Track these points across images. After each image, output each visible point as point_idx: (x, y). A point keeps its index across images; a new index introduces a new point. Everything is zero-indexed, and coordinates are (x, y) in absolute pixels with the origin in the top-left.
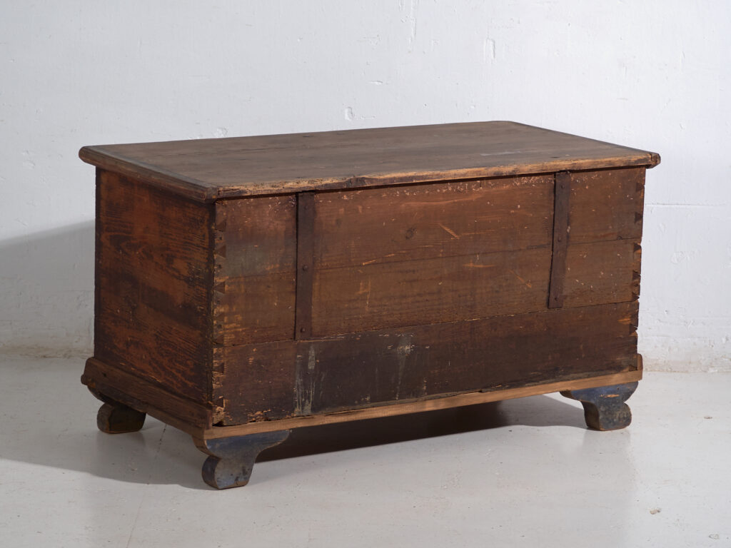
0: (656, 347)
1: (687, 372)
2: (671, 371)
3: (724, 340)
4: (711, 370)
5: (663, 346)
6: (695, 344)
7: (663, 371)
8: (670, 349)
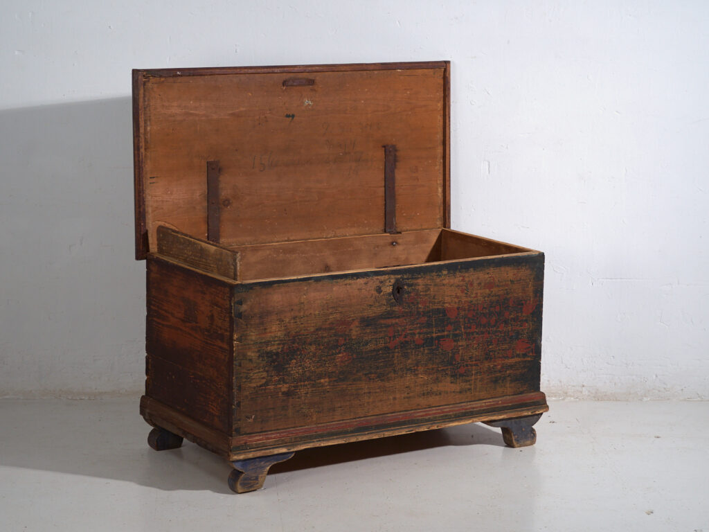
0: (605, 383)
1: (627, 400)
2: (616, 400)
3: (654, 377)
4: (645, 399)
5: (610, 382)
6: (633, 380)
7: (610, 400)
8: (615, 384)
